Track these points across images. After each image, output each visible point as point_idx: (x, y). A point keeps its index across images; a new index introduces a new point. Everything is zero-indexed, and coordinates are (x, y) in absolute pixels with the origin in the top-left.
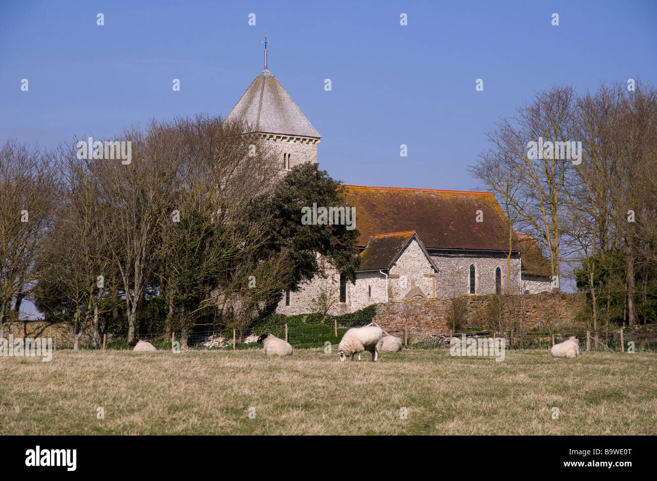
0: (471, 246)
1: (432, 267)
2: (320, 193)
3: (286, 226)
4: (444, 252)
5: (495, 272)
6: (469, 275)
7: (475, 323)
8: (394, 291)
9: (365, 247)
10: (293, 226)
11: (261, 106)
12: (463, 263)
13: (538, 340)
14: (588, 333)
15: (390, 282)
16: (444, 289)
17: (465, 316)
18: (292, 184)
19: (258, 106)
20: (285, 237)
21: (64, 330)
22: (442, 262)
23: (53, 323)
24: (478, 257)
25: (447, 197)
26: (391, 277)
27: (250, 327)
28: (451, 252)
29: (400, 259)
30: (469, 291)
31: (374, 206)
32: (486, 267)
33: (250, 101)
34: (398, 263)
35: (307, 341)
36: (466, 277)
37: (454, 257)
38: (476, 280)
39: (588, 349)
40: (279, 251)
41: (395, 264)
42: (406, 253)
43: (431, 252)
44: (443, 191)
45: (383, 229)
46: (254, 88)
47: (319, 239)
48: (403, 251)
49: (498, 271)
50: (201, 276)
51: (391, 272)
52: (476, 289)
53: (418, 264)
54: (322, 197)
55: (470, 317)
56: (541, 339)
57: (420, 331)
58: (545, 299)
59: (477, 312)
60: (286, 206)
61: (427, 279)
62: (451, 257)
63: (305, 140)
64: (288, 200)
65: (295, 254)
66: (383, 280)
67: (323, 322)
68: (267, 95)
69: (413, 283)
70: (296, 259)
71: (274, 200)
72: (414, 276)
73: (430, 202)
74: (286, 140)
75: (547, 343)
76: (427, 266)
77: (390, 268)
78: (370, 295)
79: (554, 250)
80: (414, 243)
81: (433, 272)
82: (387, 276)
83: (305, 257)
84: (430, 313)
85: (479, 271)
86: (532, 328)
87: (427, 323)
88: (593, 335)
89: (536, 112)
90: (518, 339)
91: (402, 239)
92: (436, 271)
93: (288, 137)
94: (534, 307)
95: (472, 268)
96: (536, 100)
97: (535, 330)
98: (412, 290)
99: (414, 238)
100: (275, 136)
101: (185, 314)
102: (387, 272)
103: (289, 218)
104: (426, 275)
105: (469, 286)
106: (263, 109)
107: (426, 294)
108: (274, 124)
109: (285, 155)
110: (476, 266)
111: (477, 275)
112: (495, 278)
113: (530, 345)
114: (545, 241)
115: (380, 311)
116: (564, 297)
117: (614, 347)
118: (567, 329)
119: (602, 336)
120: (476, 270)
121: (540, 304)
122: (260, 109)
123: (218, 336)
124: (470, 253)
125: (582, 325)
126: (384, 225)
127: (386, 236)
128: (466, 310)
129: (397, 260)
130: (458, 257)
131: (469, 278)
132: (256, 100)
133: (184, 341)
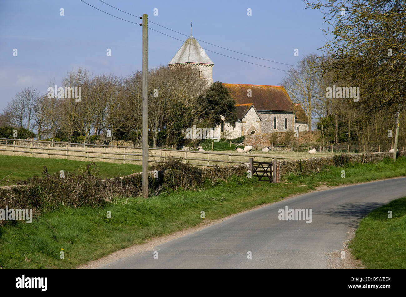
0: (274, 109)
1: (259, 118)
2: (222, 93)
3: (211, 106)
4: (264, 112)
5: (284, 120)
6: (274, 121)
7: (280, 142)
8: (244, 128)
10: (213, 106)
11: (190, 51)
12: (271, 116)
13: (303, 148)
14: (321, 146)
15: (242, 124)
16: (264, 127)
17: (277, 140)
18: (213, 90)
19: (188, 51)
20: (210, 110)
21: (130, 143)
22: (263, 116)
23: (126, 141)
24: (278, 114)
25: (265, 88)
26: (243, 122)
27: (199, 143)
28: (266, 112)
29: (246, 115)
30: (274, 128)
31: (235, 92)
32: (281, 118)
33: (185, 49)
34: (245, 116)
35: (220, 148)
36: (273, 122)
37: (268, 114)
38: (277, 123)
39: (321, 152)
40: (208, 115)
41: (244, 117)
42: (249, 113)
43: (259, 111)
44: (263, 86)
45: (239, 102)
46: (187, 43)
47: (223, 111)
48: (248, 112)
49: (286, 120)
50: (182, 125)
51: (243, 120)
52: (277, 127)
53: (254, 117)
54: (223, 95)
55: (278, 140)
56: (304, 148)
57: (261, 145)
58: (306, 133)
59: (281, 138)
60: (211, 99)
61: (257, 123)
62: (266, 114)
63: (207, 65)
64: (212, 97)
65: (215, 116)
66: (239, 123)
67: (225, 141)
68: (192, 46)
69: (252, 125)
70: (215, 118)
71: (206, 96)
72: (252, 122)
73: (258, 91)
74: (200, 66)
75: (306, 150)
76: (257, 118)
77: (242, 119)
78: (234, 129)
79: (309, 115)
80: (252, 108)
81: (260, 120)
82: (241, 122)
83: (217, 117)
84: (264, 139)
85: (278, 119)
86: (301, 144)
87: (263, 142)
88: (322, 147)
89: (303, 63)
90: (297, 148)
91: (247, 107)
92: (261, 120)
93: (201, 64)
94: (302, 136)
95: (275, 118)
96: (303, 58)
97: (302, 145)
98: (251, 128)
99: (252, 107)
100: (196, 64)
101: (176, 138)
102: (241, 120)
103: (212, 103)
104: (257, 122)
105: (274, 126)
106: (191, 53)
107: (257, 129)
108: (195, 59)
109: (200, 72)
110: (276, 117)
111: (277, 121)
112: (284, 123)
113: (300, 150)
114: (306, 111)
115: (246, 138)
116: (313, 133)
117: (330, 152)
118: (314, 144)
119: (326, 147)
121: (304, 135)
122: (189, 53)
123: (187, 146)
124: (274, 112)
125: (319, 143)
126: (239, 100)
127: (241, 105)
128: (277, 137)
129: (245, 115)
130: (269, 114)
131: (274, 122)
132: (188, 49)
133: (175, 149)
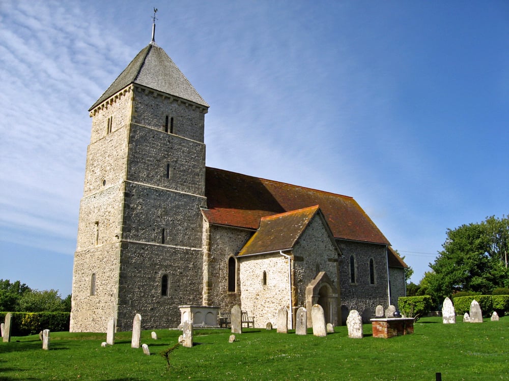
0: (351, 237)
1: (336, 250)
5: (369, 263)
6: (350, 265)
9: (256, 229)
11: (142, 65)
15: (294, 265)
26: (294, 260)
29: (304, 238)
30: (350, 281)
32: (362, 257)
34: (302, 242)
36: (348, 266)
38: (356, 270)
41: (298, 243)
42: (309, 232)
48: (307, 229)
49: (371, 262)
52: (355, 278)
53: (322, 246)
61: (330, 263)
63: (190, 105)
66: (284, 264)
69: (318, 267)
72: (319, 260)
74: (169, 101)
76: (331, 248)
77: (294, 248)
78: (265, 283)
80: (317, 220)
81: (336, 256)
82: (289, 258)
85: (357, 261)
91: (303, 215)
92: (339, 255)
93: (172, 98)
95: (352, 258)
99: (318, 214)
102: (289, 253)
104: (330, 260)
105: (350, 275)
106: (144, 67)
107: (332, 281)
109: (167, 117)
110: (355, 256)
111: (356, 265)
112: (369, 268)
120: (355, 261)
122: (141, 67)
127: (281, 216)
129: (301, 238)
131: (350, 267)
